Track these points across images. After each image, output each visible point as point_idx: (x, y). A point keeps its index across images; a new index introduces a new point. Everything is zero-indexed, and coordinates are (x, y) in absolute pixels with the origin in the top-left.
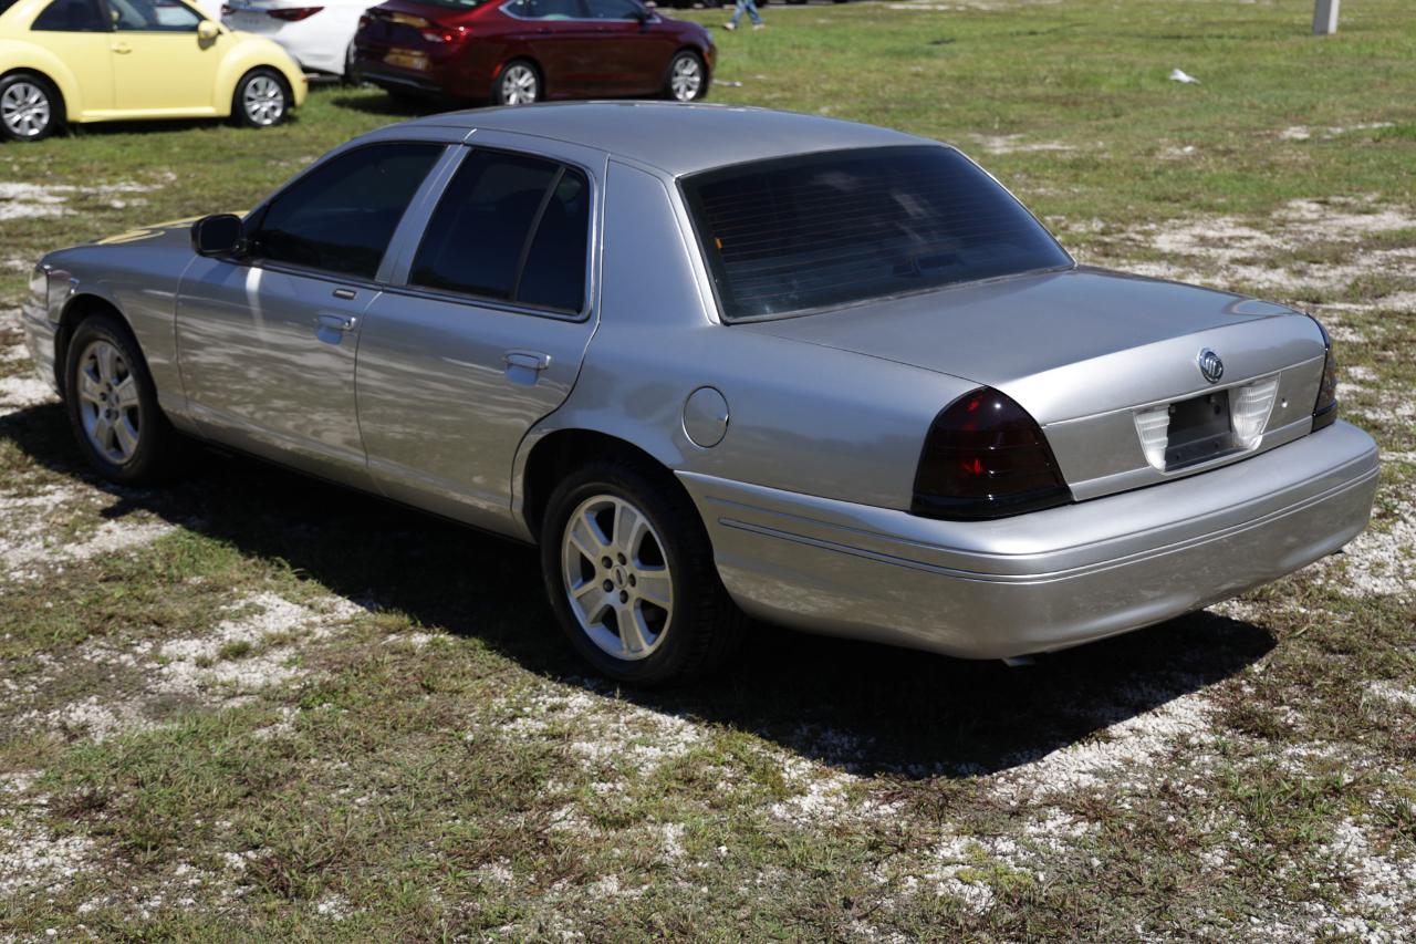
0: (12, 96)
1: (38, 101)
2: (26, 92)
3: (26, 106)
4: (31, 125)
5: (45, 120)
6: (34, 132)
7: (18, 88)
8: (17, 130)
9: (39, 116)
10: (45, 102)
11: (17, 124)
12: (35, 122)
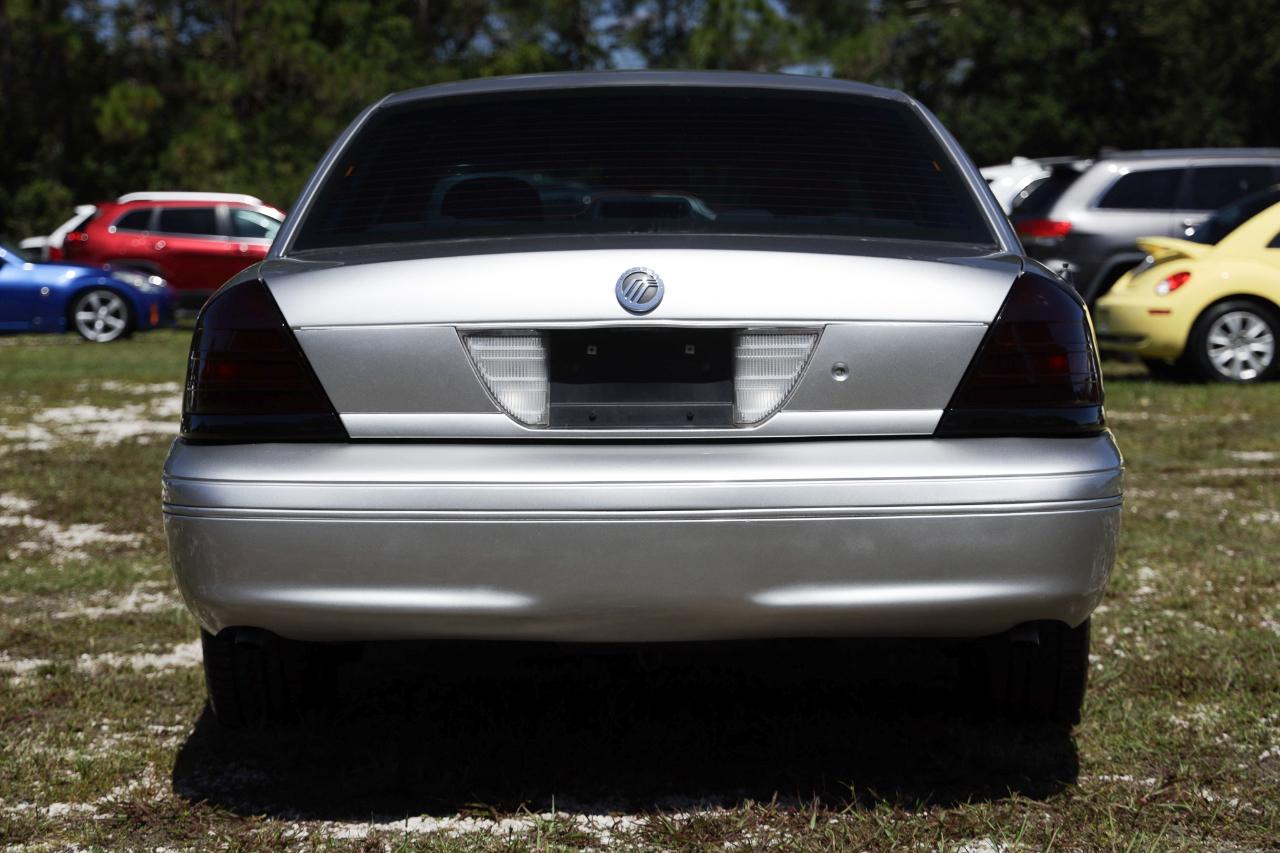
0: (1226, 329)
1: (1261, 335)
2: (1245, 324)
3: (1241, 341)
4: (1246, 365)
5: (1266, 361)
6: (1249, 374)
7: (1233, 320)
8: (1225, 371)
9: (1259, 355)
10: (1268, 338)
11: (1228, 364)
12: (1253, 362)
